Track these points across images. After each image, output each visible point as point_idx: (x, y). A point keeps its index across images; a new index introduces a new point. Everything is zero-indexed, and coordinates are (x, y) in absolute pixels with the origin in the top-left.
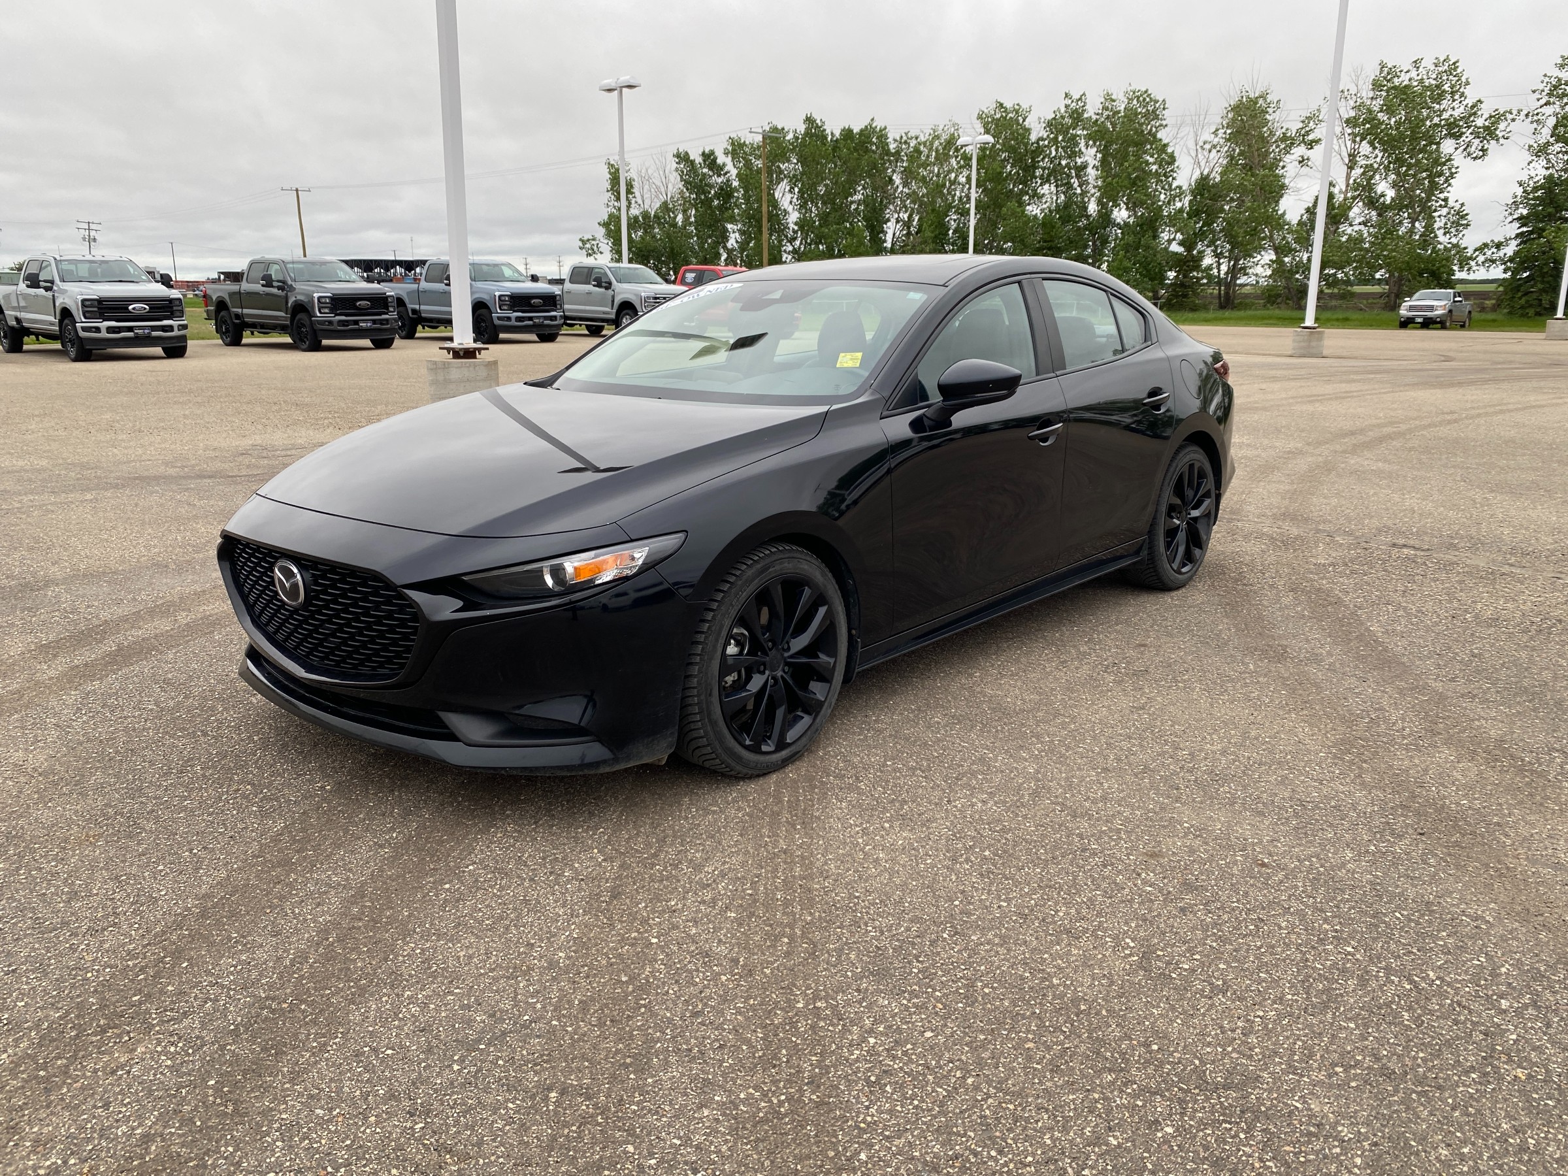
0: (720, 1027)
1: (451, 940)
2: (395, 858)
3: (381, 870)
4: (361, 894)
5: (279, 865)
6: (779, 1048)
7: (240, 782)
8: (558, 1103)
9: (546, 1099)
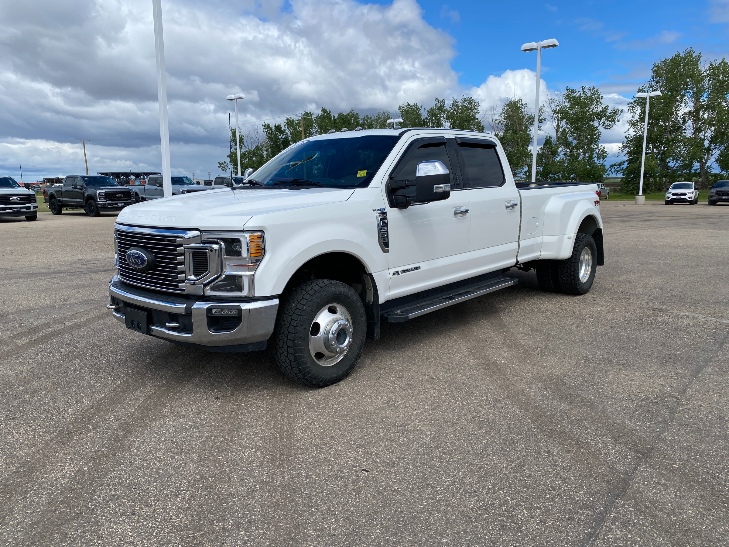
0: (262, 422)
1: (180, 407)
2: (159, 389)
3: (155, 392)
4: (150, 398)
5: (121, 392)
6: (278, 425)
7: (102, 372)
8: (214, 439)
9: (211, 439)
